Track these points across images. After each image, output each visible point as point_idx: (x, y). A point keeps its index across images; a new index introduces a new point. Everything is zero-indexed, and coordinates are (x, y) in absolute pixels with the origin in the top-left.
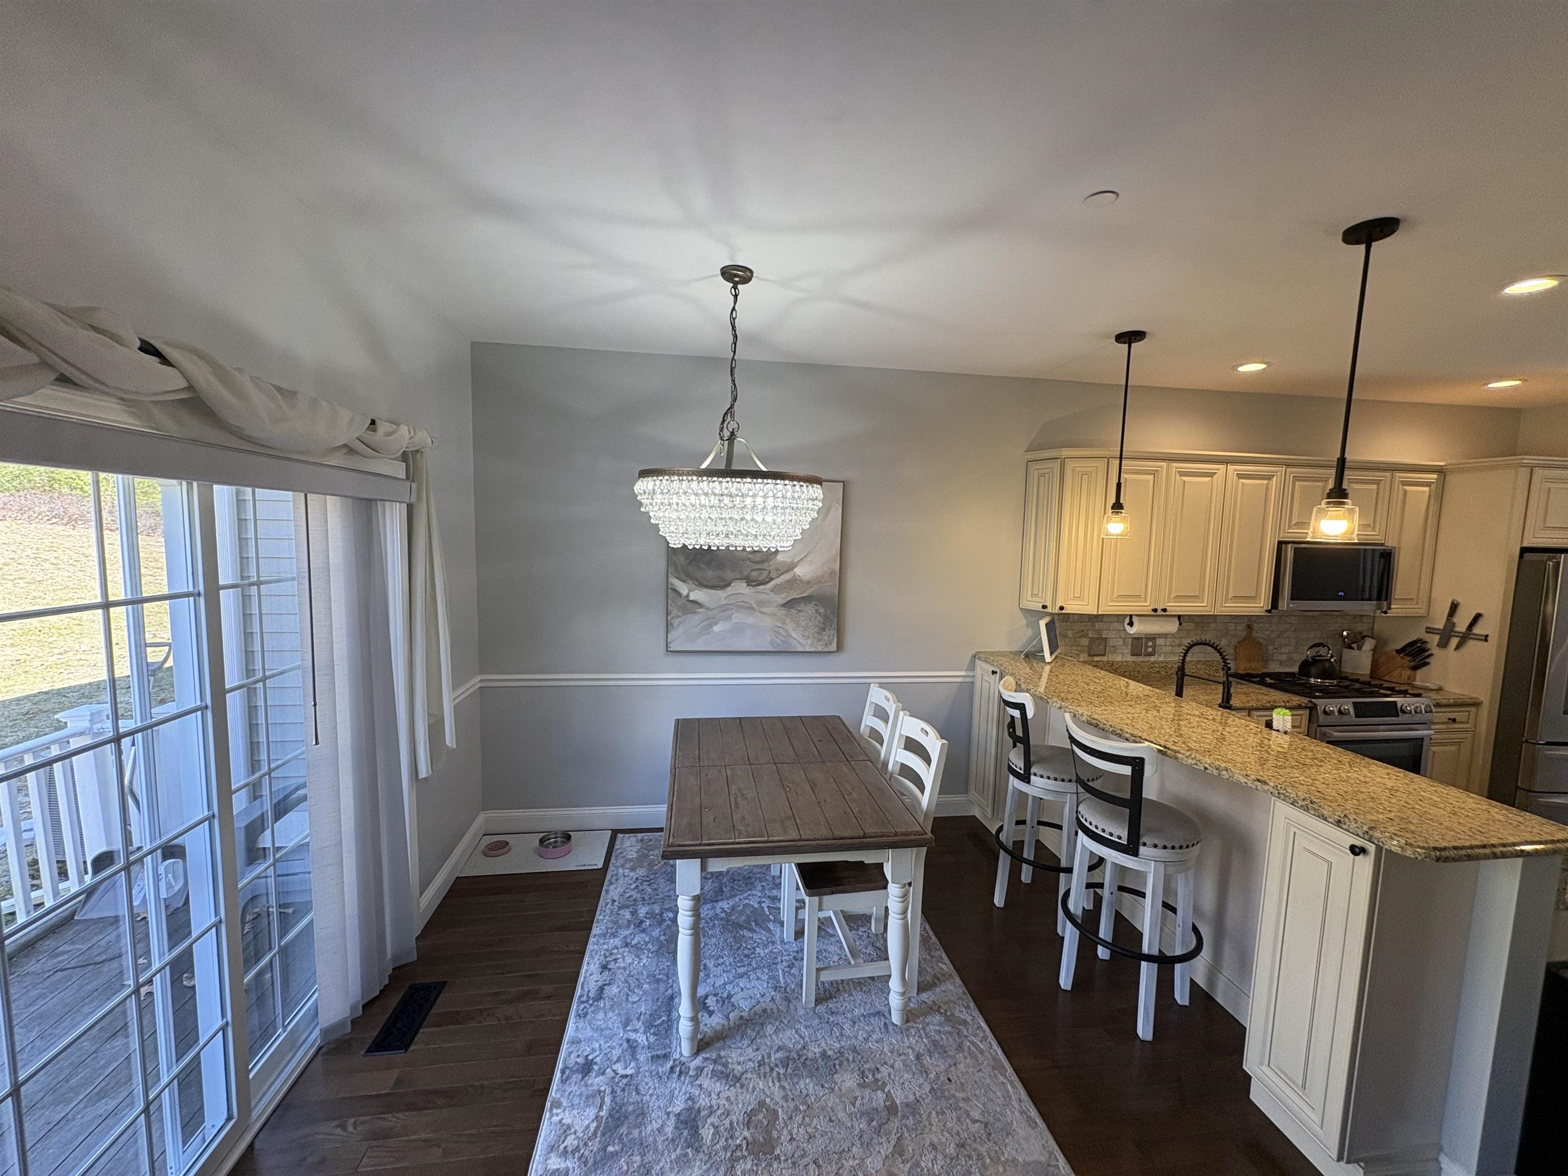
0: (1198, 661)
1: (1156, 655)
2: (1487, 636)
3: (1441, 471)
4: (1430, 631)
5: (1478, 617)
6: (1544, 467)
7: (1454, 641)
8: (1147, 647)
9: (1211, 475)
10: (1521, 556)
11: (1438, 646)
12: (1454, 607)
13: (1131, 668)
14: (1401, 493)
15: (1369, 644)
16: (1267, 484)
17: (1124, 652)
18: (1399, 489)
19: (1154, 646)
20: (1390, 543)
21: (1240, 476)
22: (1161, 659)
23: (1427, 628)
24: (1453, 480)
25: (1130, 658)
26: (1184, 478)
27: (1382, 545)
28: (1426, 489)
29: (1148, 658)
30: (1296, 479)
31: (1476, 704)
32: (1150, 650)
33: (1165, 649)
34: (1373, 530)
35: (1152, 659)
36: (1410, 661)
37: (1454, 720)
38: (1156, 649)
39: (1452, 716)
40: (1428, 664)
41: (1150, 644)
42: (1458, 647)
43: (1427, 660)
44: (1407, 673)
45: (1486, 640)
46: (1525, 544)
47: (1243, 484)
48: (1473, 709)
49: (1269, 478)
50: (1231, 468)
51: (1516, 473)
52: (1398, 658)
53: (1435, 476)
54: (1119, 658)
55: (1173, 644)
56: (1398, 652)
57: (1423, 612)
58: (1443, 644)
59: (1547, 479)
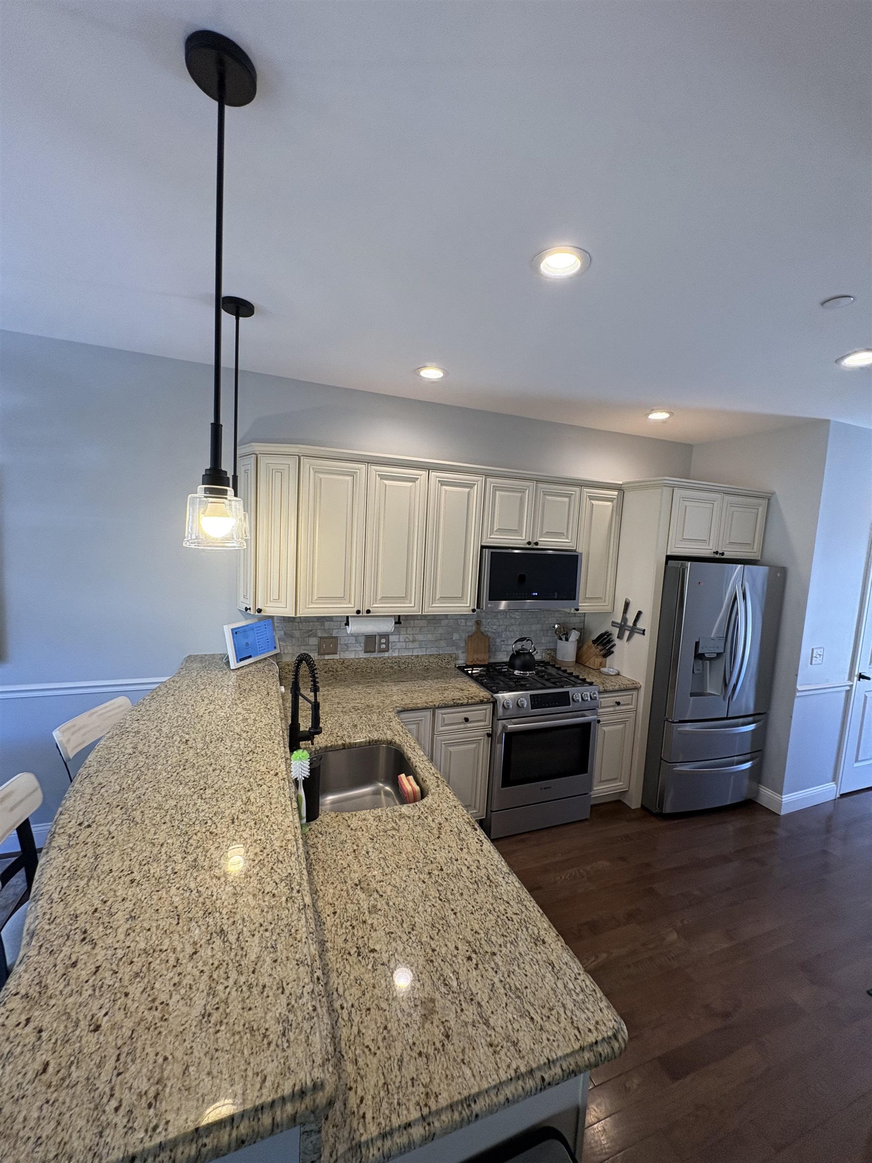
0: (430, 655)
1: (391, 651)
2: (644, 630)
3: (620, 489)
4: (614, 624)
5: (640, 613)
6: (680, 487)
7: (627, 633)
8: (380, 643)
9: (413, 480)
10: (666, 563)
11: (618, 637)
12: (627, 605)
13: (364, 665)
14: (589, 508)
15: (574, 636)
16: (469, 493)
17: (357, 649)
18: (586, 502)
19: (387, 643)
20: (579, 550)
21: (443, 483)
22: (396, 654)
23: (613, 622)
24: (628, 496)
25: (363, 655)
26: (386, 482)
27: (575, 551)
28: (609, 504)
29: (382, 655)
30: (496, 489)
31: (637, 689)
32: (383, 646)
33: (399, 645)
34: (567, 538)
35: (386, 655)
36: (601, 650)
37: (618, 704)
38: (390, 646)
39: (618, 699)
40: (613, 652)
41: (383, 641)
42: (628, 639)
43: (612, 650)
44: (600, 659)
45: (644, 634)
46: (669, 553)
47: (446, 491)
48: (635, 693)
49: (471, 486)
50: (433, 474)
51: (662, 492)
52: (593, 646)
53: (616, 493)
54: (352, 656)
55: (407, 640)
56: (594, 642)
57: (609, 609)
58: (620, 637)
59: (685, 499)
